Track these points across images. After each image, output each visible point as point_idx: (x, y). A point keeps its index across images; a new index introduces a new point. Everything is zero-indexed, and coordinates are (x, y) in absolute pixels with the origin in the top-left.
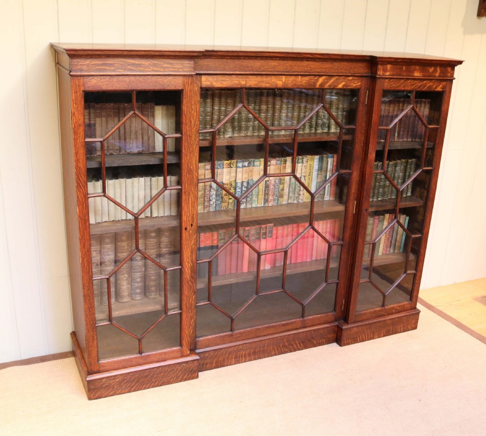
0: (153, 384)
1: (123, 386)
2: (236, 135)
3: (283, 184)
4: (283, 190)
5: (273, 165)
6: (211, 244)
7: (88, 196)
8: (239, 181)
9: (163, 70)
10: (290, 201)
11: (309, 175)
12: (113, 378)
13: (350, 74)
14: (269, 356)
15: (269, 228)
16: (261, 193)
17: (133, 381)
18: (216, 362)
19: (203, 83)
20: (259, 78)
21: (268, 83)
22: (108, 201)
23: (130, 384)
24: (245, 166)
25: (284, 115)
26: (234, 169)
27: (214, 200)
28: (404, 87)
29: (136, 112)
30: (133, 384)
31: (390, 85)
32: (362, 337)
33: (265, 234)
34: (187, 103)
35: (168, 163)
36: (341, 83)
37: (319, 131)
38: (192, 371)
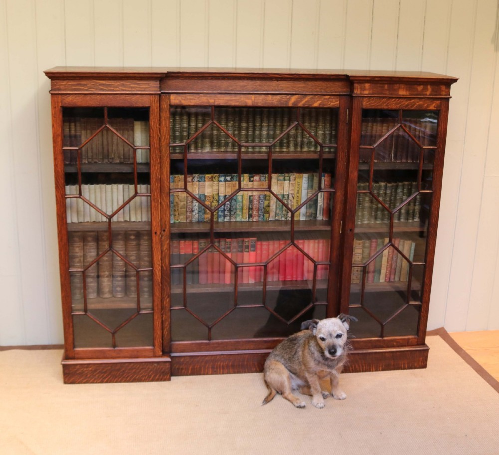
0: (125, 379)
1: (96, 375)
2: (215, 150)
3: (269, 200)
4: (269, 206)
5: (257, 181)
6: (191, 253)
7: (66, 196)
8: (221, 194)
9: (130, 89)
10: (277, 218)
11: (298, 193)
12: (86, 366)
13: (326, 93)
14: (248, 372)
15: (252, 243)
16: (245, 207)
17: (105, 372)
18: (192, 369)
19: (171, 101)
20: (227, 97)
21: (238, 102)
22: (84, 203)
23: (102, 375)
24: (227, 181)
25: (265, 132)
26: (216, 182)
27: (196, 211)
28: (386, 105)
29: (108, 126)
30: (105, 375)
31: (370, 104)
32: (355, 367)
33: (248, 247)
34: (153, 118)
35: (139, 171)
36: (316, 102)
37: (306, 149)
38: (163, 372)
